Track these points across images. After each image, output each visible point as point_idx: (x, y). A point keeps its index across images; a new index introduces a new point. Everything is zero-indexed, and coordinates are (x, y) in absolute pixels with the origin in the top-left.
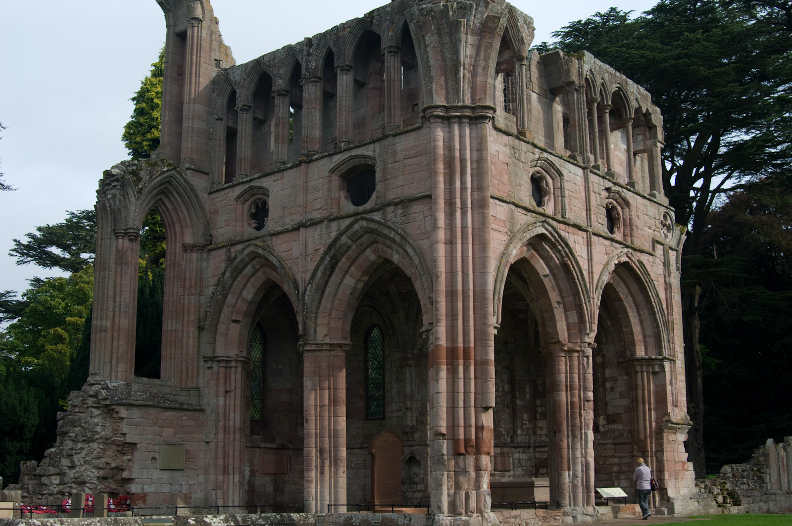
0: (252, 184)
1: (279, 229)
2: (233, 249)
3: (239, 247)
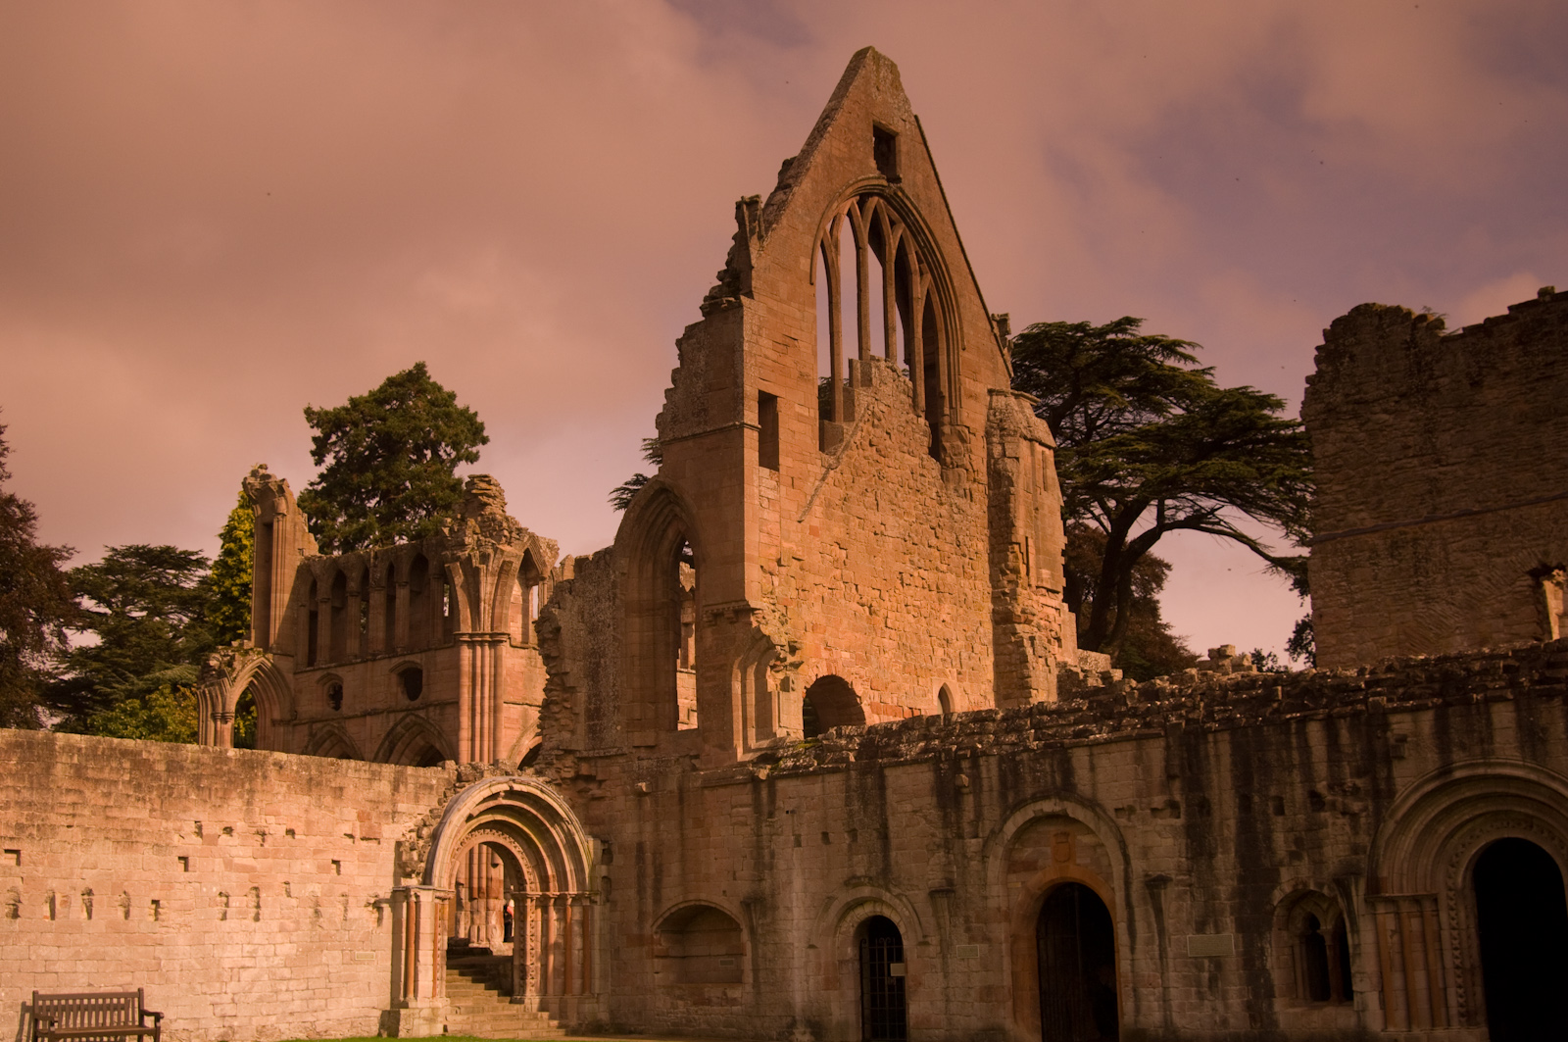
0: (330, 671)
1: (351, 714)
2: (314, 726)
3: (319, 725)
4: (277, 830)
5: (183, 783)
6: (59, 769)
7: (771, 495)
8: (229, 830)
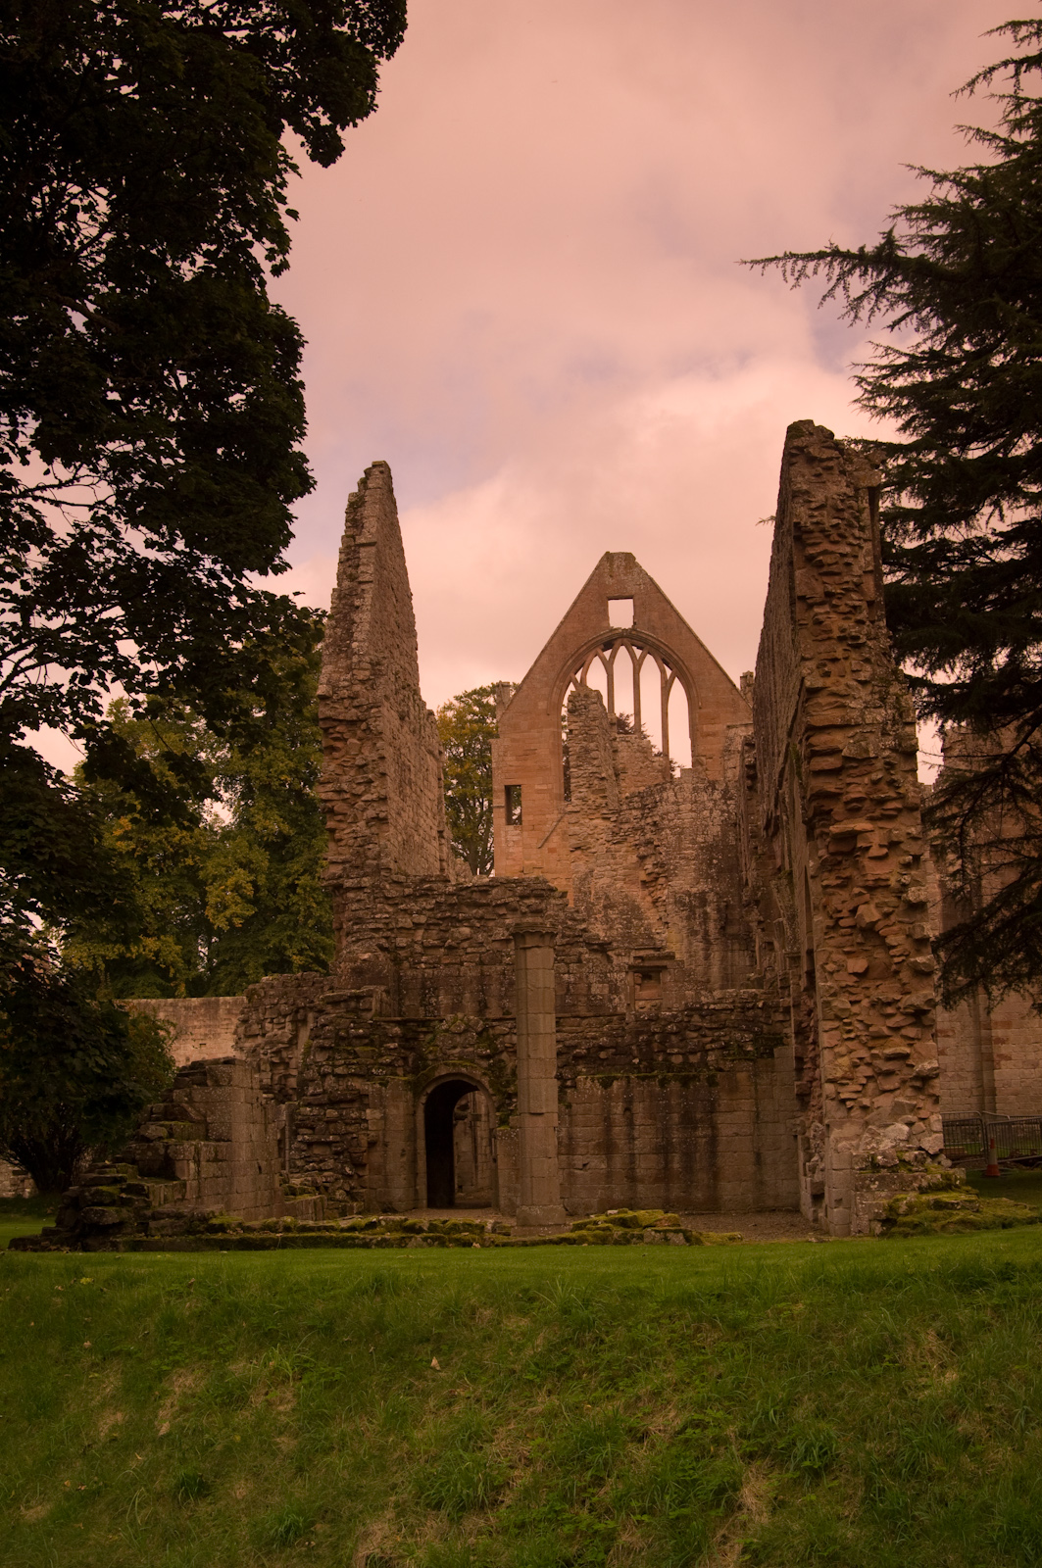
6: (221, 1011)
7: (515, 838)
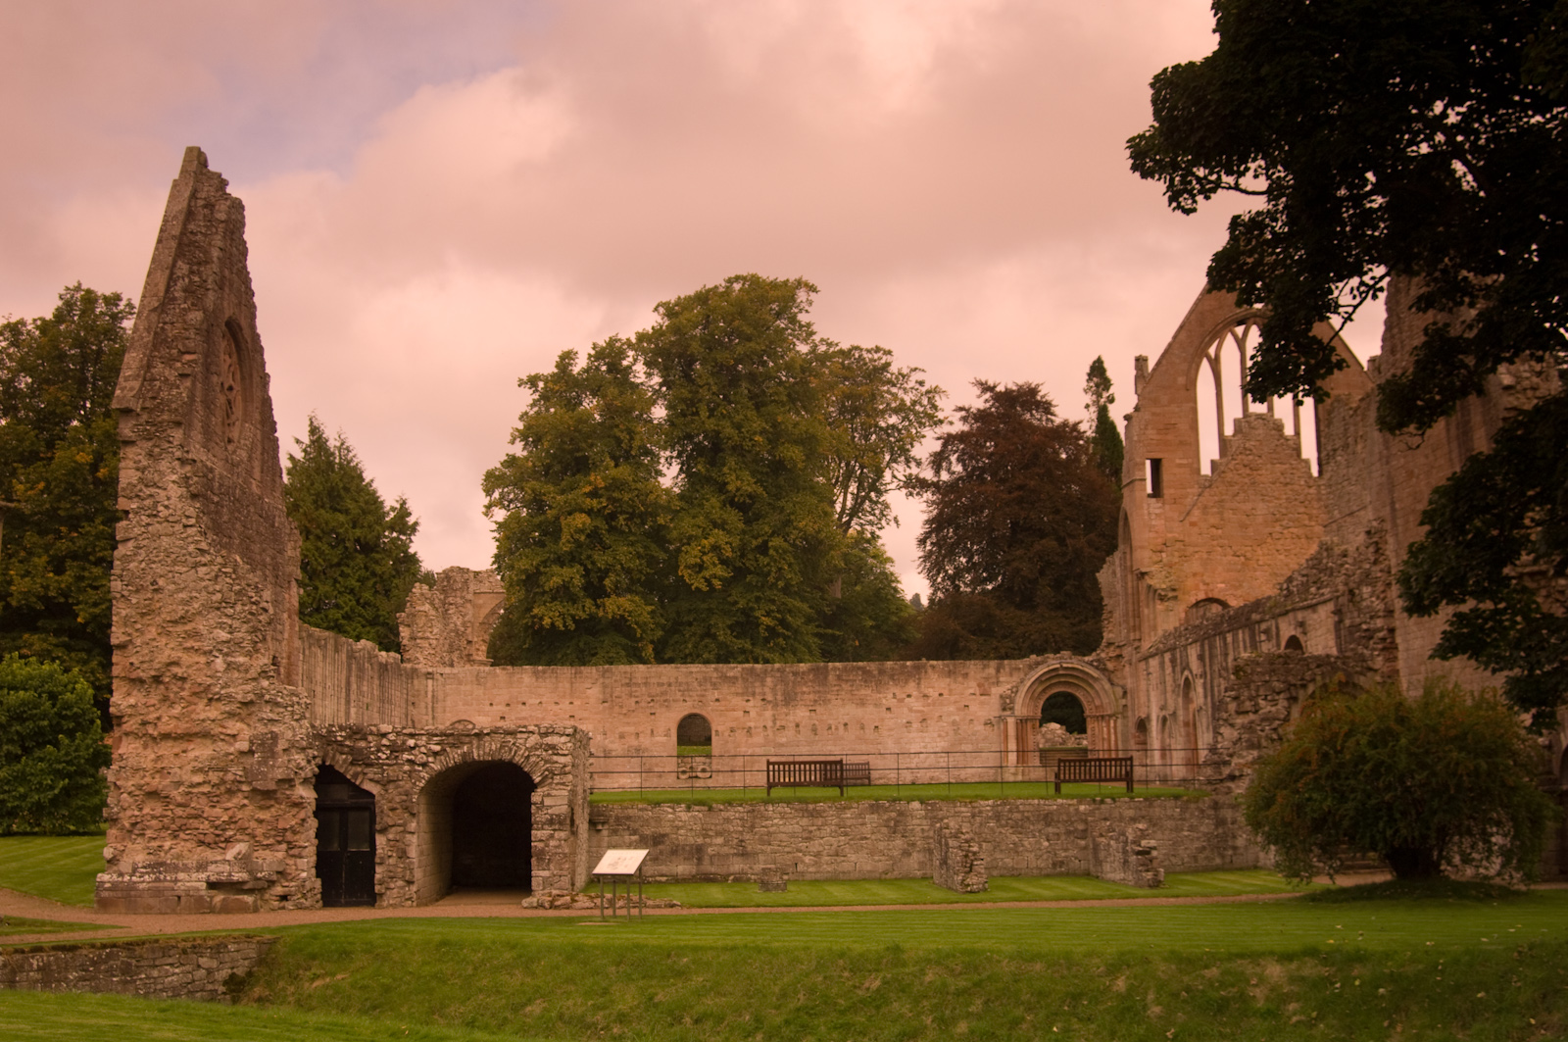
4: (933, 693)
5: (886, 678)
6: (830, 677)
7: (1158, 511)
8: (909, 696)
